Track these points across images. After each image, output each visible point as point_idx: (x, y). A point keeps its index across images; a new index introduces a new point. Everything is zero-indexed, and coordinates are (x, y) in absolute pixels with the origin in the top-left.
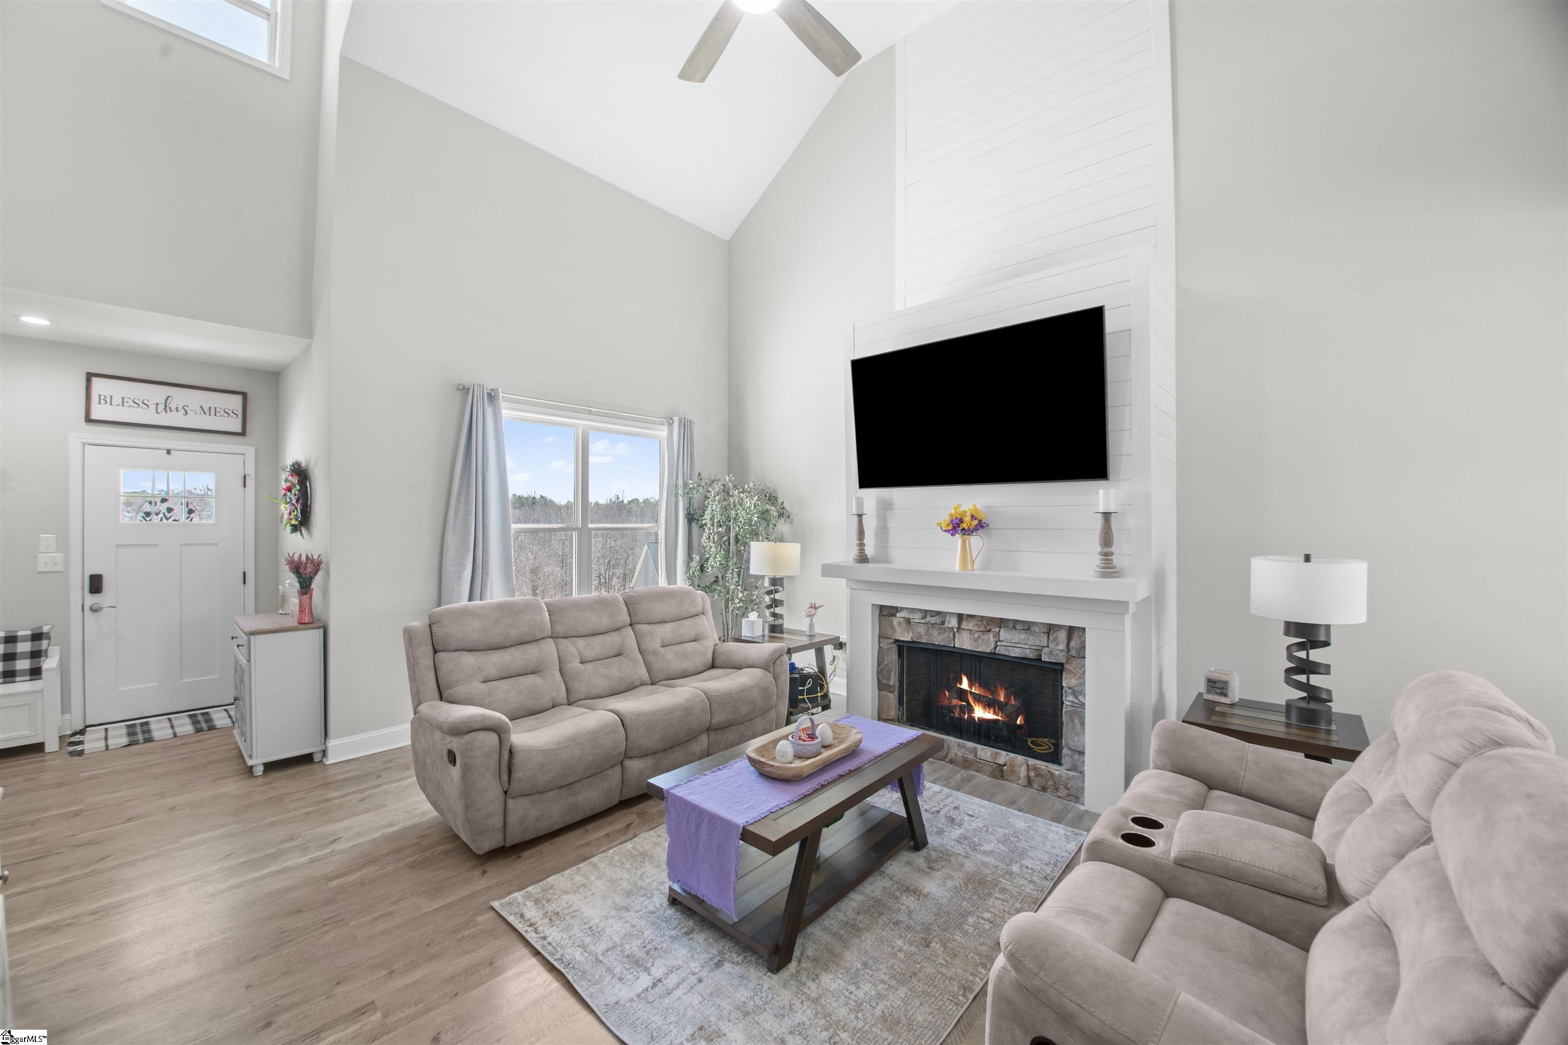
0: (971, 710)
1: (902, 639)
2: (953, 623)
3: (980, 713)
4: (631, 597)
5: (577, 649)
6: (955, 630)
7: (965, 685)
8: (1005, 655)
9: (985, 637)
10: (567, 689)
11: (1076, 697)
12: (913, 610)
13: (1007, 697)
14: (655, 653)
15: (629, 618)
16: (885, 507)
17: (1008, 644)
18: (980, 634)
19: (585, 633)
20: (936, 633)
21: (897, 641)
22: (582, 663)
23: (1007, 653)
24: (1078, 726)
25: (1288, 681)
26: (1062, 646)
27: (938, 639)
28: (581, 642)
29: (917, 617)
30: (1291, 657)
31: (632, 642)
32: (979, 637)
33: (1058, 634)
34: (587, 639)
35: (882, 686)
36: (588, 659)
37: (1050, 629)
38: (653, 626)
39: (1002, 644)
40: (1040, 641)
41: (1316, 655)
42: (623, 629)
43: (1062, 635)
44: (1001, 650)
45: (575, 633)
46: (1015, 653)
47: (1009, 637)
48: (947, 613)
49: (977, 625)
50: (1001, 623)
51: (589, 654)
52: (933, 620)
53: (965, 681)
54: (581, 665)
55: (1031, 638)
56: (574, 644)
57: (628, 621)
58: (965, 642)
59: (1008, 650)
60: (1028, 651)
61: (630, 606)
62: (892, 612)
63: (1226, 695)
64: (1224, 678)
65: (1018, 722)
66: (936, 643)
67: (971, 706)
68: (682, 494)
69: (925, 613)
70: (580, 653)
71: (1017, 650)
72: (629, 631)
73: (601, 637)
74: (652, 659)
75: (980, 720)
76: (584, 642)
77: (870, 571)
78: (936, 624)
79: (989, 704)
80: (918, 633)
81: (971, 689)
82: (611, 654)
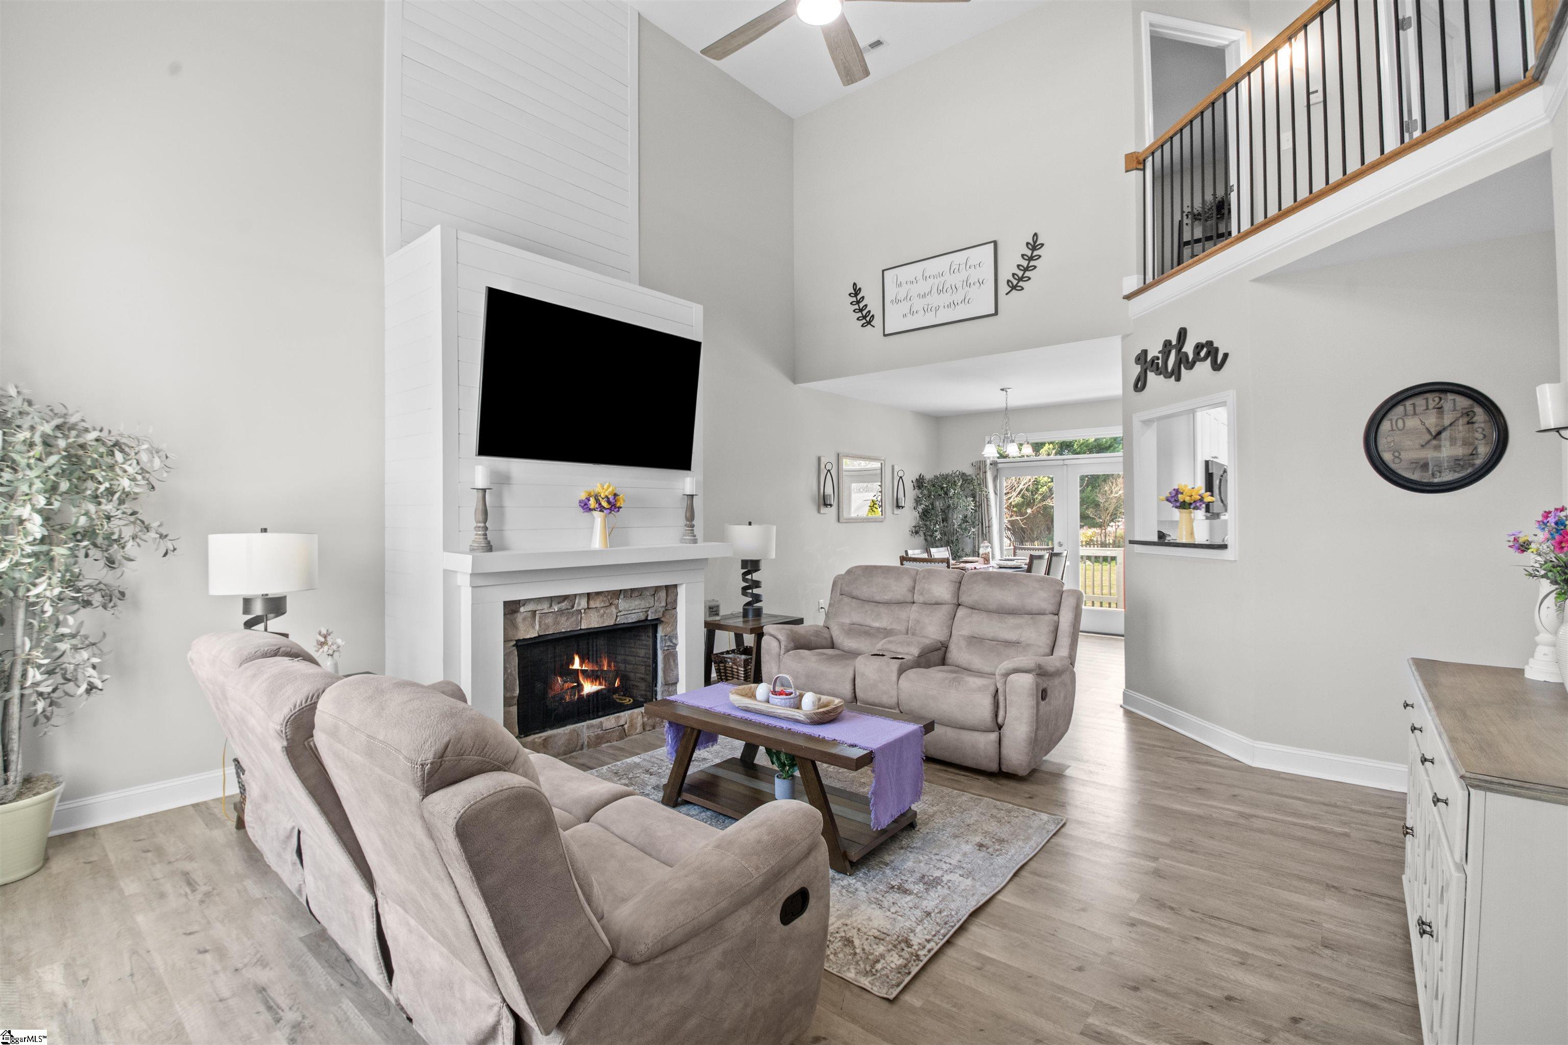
0: (580, 687)
1: (528, 637)
2: (583, 603)
3: (589, 688)
6: (583, 611)
7: (576, 665)
8: (624, 624)
9: (608, 611)
11: (671, 641)
12: (539, 600)
13: (609, 665)
16: (501, 481)
17: (626, 613)
18: (604, 609)
20: (563, 619)
21: (518, 641)
23: (626, 622)
24: (672, 663)
25: (743, 594)
26: (663, 604)
27: (565, 626)
29: (545, 607)
30: (745, 580)
32: (605, 612)
33: (660, 594)
37: (657, 589)
39: (622, 613)
40: (649, 603)
43: (663, 594)
44: (621, 620)
46: (632, 618)
47: (627, 606)
48: (575, 595)
49: (603, 601)
50: (617, 594)
52: (564, 605)
53: (577, 660)
55: (643, 602)
58: (592, 621)
59: (627, 618)
60: (641, 614)
62: (514, 607)
63: (717, 615)
64: (717, 604)
65: (616, 685)
66: (563, 630)
67: (582, 685)
69: (551, 600)
71: (633, 616)
75: (589, 695)
77: (496, 562)
78: (567, 609)
79: (593, 676)
80: (545, 624)
81: (582, 667)
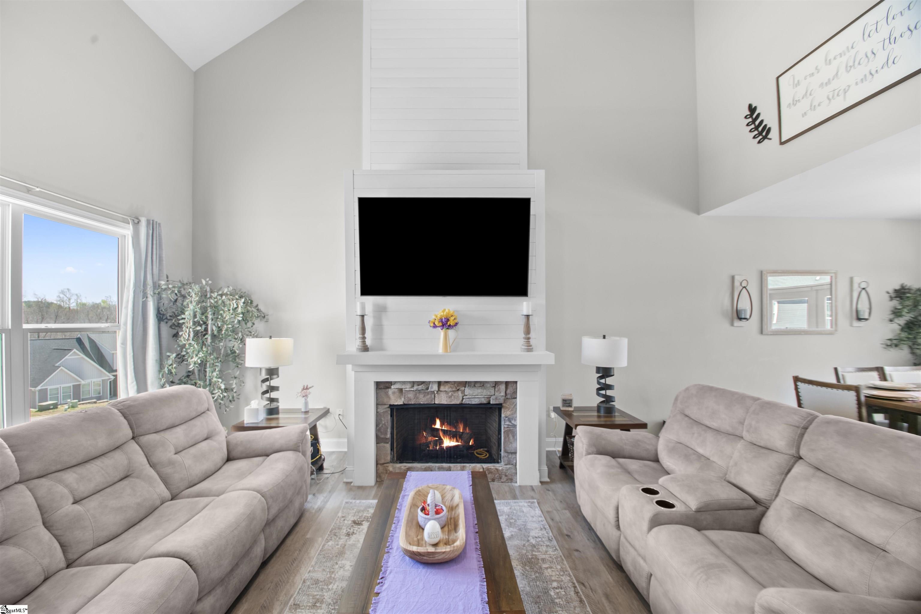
0: (441, 441)
1: (396, 404)
2: (435, 388)
3: (448, 443)
4: (130, 406)
5: (66, 486)
6: (436, 392)
7: (438, 425)
8: (469, 404)
9: (456, 394)
10: (62, 546)
11: (510, 422)
12: (404, 383)
13: (464, 429)
14: (171, 463)
15: (131, 431)
16: (380, 310)
17: (470, 397)
18: (452, 393)
19: (74, 462)
20: (421, 396)
21: (390, 405)
22: (76, 502)
23: (470, 403)
24: (511, 438)
25: (598, 394)
26: (503, 394)
27: (423, 400)
28: (70, 477)
29: (407, 387)
30: (599, 383)
31: (140, 458)
32: (452, 395)
33: (500, 386)
34: (79, 470)
35: (379, 440)
36: (85, 495)
37: (496, 384)
38: (162, 434)
39: (467, 397)
40: (490, 392)
41: (609, 381)
42: (125, 445)
43: (503, 387)
44: (465, 401)
45: (59, 467)
46: (475, 401)
47: (471, 392)
48: (430, 382)
49: (451, 387)
50: (465, 384)
51: (83, 489)
52: (420, 387)
53: (438, 422)
54: (77, 507)
55: (485, 391)
56: (61, 482)
57: (131, 435)
58: (442, 399)
59: (471, 401)
60: (483, 399)
61: (130, 417)
62: (387, 385)
63: (571, 406)
64: (570, 398)
65: (470, 444)
66: (422, 403)
67: (442, 439)
68: (152, 293)
69: (413, 383)
70: (72, 492)
71: (476, 400)
72: (134, 446)
73: (98, 462)
74: (168, 470)
75: (447, 448)
76: (75, 475)
77: (370, 358)
78: (423, 390)
79: (453, 435)
80: (408, 397)
81: (442, 427)
82: (116, 479)
